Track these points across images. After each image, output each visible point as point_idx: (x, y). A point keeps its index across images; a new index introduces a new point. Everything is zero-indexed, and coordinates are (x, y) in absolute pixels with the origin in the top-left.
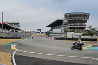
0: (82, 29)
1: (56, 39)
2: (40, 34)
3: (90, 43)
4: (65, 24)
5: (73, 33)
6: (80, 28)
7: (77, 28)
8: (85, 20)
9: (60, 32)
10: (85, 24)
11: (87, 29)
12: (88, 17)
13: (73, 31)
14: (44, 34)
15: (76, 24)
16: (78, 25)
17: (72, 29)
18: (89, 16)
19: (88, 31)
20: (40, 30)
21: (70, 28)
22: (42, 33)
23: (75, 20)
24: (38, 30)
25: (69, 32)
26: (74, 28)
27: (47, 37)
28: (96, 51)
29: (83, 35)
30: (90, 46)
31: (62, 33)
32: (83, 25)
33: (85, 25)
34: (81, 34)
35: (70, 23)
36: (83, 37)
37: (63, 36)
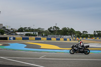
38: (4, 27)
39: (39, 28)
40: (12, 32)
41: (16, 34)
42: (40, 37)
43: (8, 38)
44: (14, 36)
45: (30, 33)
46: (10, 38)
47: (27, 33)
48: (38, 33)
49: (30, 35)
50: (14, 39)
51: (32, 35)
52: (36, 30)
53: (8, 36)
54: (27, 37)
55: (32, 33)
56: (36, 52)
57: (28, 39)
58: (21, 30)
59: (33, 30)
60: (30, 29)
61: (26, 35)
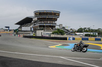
0: (53, 27)
1: (25, 37)
2: (8, 32)
3: (60, 42)
4: (34, 22)
5: (42, 31)
6: (50, 26)
7: (47, 26)
8: (55, 19)
9: (29, 30)
10: (56, 22)
11: (57, 27)
12: (59, 16)
13: (42, 29)
14: (12, 32)
15: (46, 22)
16: (49, 23)
17: (42, 27)
18: (59, 14)
19: (58, 30)
20: (9, 27)
21: (40, 26)
22: (10, 30)
23: (45, 18)
24: (6, 27)
25: (39, 30)
26: (44, 26)
27: (15, 35)
28: (66, 50)
29: (53, 33)
30: (60, 45)
31: (31, 31)
32: (52, 24)
33: (55, 24)
34: (51, 32)
35: (40, 21)
36: (53, 36)
37: (32, 35)
38: (64, 28)
39: (99, 29)
40: (71, 32)
41: (76, 35)
42: (99, 38)
43: (68, 38)
44: (74, 37)
45: (89, 33)
46: (70, 38)
47: (86, 33)
48: (98, 33)
49: (89, 35)
50: (74, 39)
51: (92, 36)
52: (96, 31)
53: (68, 37)
54: (87, 37)
55: (92, 33)
56: (96, 53)
57: (87, 39)
58: (80, 30)
59: (92, 31)
60: (89, 30)
61: (86, 35)
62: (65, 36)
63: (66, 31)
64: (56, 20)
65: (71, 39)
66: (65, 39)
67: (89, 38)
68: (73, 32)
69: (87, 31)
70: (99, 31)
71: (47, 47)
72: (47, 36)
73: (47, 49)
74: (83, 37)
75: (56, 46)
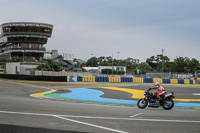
3: (52, 85)
4: (2, 46)
5: (18, 64)
6: (33, 54)
7: (27, 54)
8: (42, 39)
10: (44, 46)
11: (47, 56)
12: (50, 33)
13: (18, 61)
15: (24, 45)
16: (30, 48)
17: (17, 57)
18: (51, 29)
19: (49, 61)
21: (13, 54)
23: (23, 38)
25: (11, 61)
26: (21, 54)
28: (65, 100)
29: (39, 69)
30: (53, 91)
32: (38, 49)
33: (44, 49)
34: (35, 67)
35: (13, 44)
36: (38, 73)
38: (60, 57)
39: (129, 59)
40: (76, 66)
41: (84, 71)
42: (130, 76)
43: (68, 78)
44: (80, 75)
45: (110, 68)
46: (72, 77)
47: (105, 68)
48: (128, 68)
49: (110, 72)
50: (80, 79)
51: (115, 73)
52: (122, 63)
53: (68, 75)
54: (105, 76)
55: (115, 68)
56: (123, 107)
57: (106, 80)
58: (93, 62)
59: (116, 63)
60: (110, 61)
61: (104, 72)
62: (63, 73)
63: (65, 64)
64: (44, 41)
65: (75, 79)
66: (64, 79)
67: (110, 77)
68: (78, 66)
69: (105, 64)
70: (129, 63)
71: (28, 95)
72: (28, 73)
73: (27, 99)
74: (99, 75)
75: (45, 94)
